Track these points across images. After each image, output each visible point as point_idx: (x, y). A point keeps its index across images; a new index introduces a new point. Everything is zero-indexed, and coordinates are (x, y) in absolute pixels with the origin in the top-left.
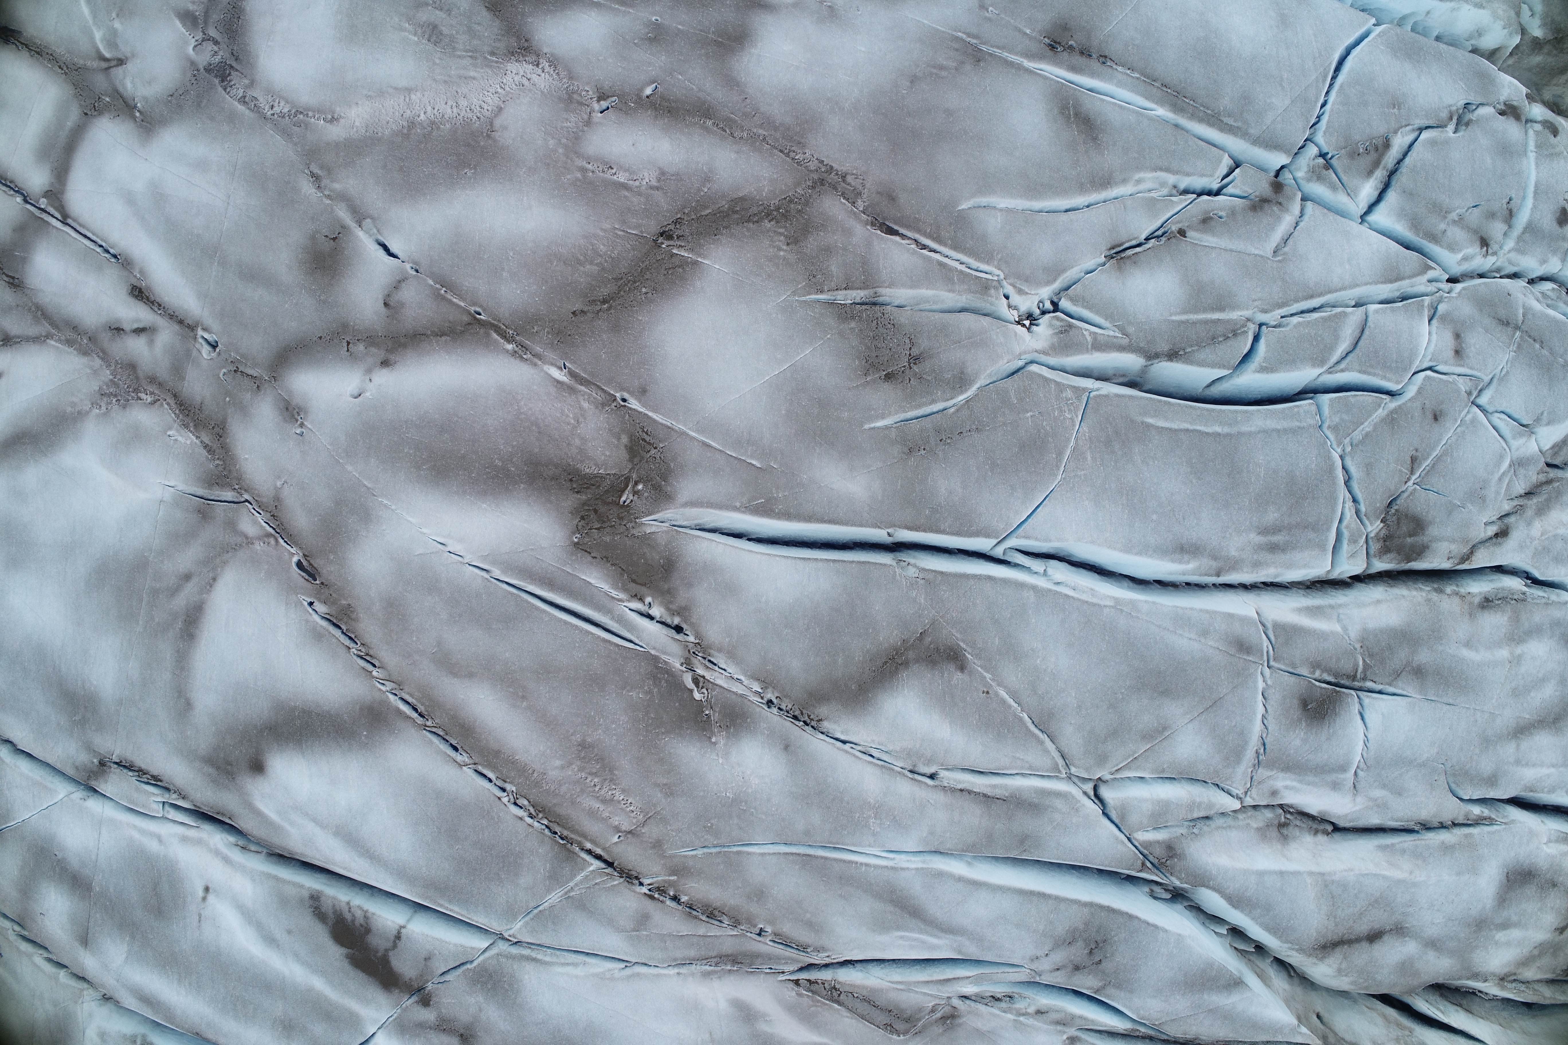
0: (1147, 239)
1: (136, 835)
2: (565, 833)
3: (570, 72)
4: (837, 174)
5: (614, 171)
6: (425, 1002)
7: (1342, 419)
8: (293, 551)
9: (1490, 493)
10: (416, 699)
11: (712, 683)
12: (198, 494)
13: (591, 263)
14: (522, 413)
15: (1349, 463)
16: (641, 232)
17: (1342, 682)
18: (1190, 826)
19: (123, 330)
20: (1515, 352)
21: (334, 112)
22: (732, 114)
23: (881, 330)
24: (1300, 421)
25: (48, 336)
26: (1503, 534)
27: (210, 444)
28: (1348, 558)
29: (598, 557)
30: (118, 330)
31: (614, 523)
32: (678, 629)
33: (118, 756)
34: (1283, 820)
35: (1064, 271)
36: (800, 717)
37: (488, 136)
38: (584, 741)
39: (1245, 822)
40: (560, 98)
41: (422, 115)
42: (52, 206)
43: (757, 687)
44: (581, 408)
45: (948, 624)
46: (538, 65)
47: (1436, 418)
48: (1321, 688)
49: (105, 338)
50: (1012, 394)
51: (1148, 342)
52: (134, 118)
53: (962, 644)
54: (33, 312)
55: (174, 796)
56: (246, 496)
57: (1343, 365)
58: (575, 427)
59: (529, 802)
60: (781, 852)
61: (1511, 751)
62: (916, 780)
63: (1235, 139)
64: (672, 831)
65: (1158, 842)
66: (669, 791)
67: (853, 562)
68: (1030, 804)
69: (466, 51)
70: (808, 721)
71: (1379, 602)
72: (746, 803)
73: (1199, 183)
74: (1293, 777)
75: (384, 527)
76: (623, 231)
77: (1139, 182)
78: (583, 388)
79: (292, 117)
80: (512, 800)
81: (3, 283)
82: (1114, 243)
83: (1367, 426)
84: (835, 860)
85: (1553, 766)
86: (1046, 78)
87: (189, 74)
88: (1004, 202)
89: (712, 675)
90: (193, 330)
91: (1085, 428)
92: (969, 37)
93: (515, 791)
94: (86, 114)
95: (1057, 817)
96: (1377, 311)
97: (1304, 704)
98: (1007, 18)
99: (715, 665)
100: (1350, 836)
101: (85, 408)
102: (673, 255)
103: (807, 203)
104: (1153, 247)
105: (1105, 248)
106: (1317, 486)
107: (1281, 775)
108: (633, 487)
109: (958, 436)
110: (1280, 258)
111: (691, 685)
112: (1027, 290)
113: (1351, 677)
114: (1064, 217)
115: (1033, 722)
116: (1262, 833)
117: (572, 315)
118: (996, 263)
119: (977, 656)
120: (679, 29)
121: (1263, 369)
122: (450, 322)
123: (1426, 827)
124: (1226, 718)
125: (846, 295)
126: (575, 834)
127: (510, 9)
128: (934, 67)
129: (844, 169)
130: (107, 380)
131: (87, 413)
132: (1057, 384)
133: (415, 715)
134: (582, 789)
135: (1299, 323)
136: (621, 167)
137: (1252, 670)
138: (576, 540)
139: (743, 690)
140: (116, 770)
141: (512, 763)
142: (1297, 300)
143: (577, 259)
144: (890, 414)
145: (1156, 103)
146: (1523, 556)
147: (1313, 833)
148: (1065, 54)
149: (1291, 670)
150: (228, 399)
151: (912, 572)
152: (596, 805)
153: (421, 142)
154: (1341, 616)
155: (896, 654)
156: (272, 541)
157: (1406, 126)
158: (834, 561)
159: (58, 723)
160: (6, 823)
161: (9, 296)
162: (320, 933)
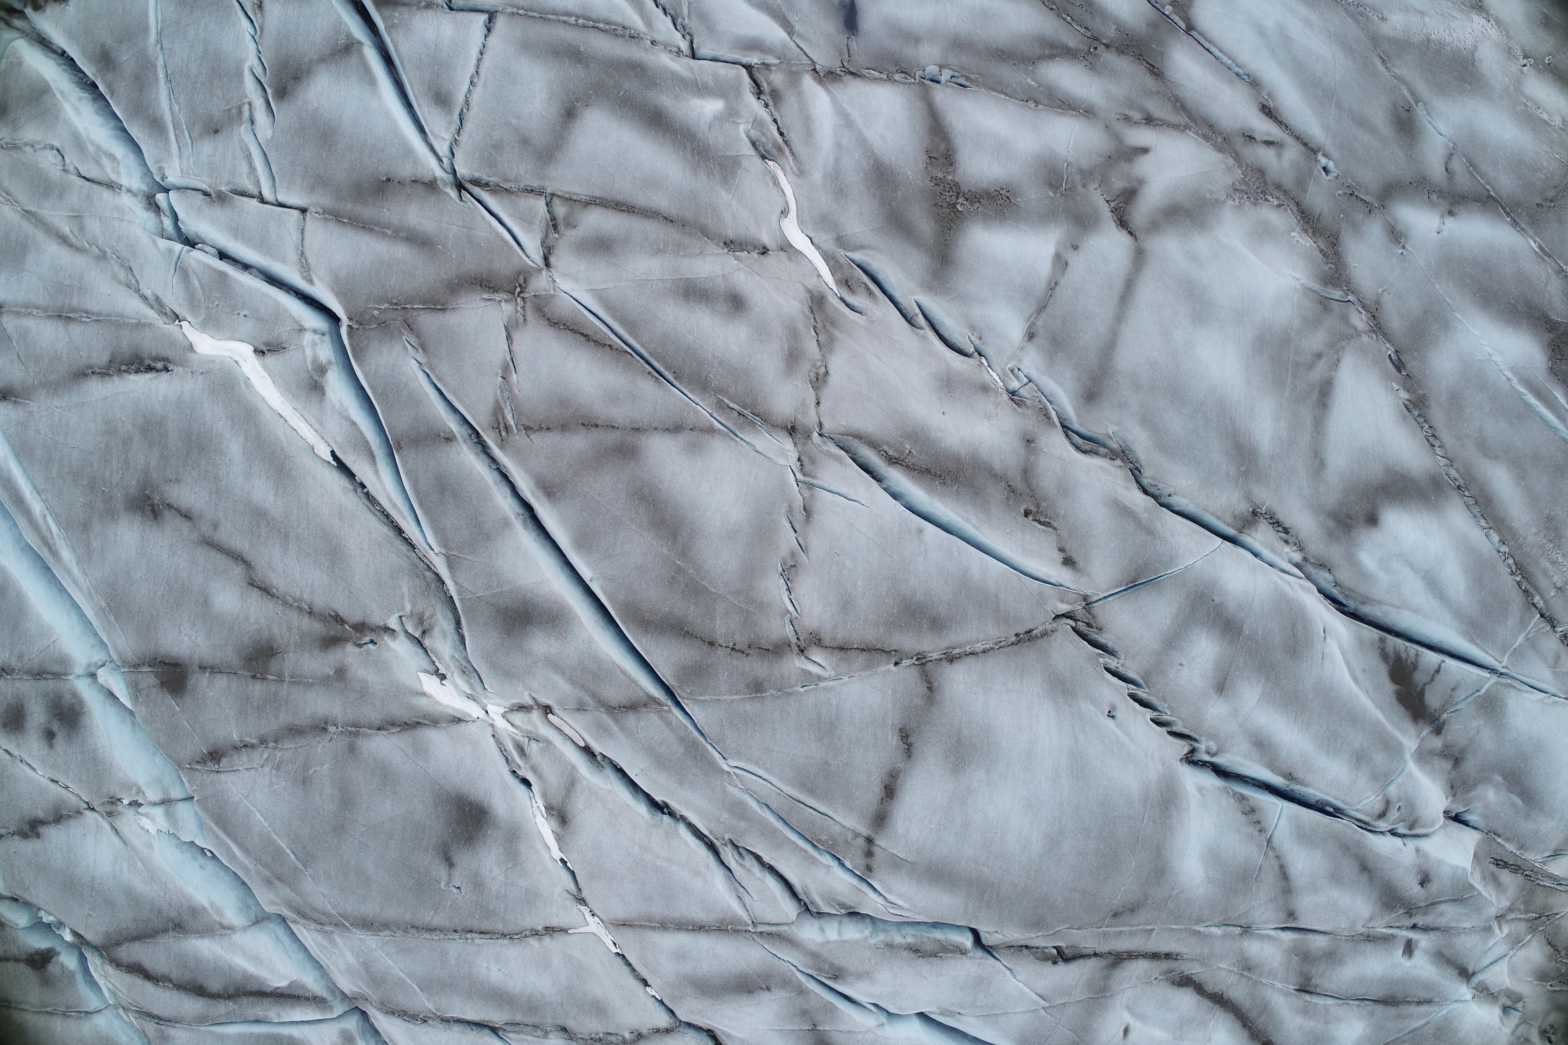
1: (1278, 581)
2: (1528, 587)
3: (1506, 32)
5: (1540, 111)
6: (1438, 731)
8: (1389, 347)
10: (1460, 474)
12: (1316, 290)
13: (1540, 171)
14: (1521, 269)
19: (1254, 139)
21: (1382, 14)
25: (1186, 127)
27: (1325, 250)
29: (1561, 379)
30: (1250, 138)
33: (1265, 508)
37: (1473, 64)
38: (1549, 514)
40: (1504, 50)
41: (1431, 36)
42: (1177, 15)
44: (1547, 273)
46: (1489, 21)
49: (1239, 143)
54: (1173, 101)
55: (1294, 548)
56: (1352, 299)
59: (1514, 561)
75: (1458, 336)
76: (1552, 154)
78: (1548, 259)
81: (1145, 69)
90: (1314, 154)
93: (1508, 551)
101: (1222, 198)
117: (1536, 206)
126: (1533, 588)
130: (1239, 178)
131: (1224, 202)
134: (1543, 552)
136: (1544, 109)
138: (1550, 366)
140: (1263, 520)
141: (1510, 529)
143: (1533, 166)
150: (1342, 217)
152: (1548, 565)
156: (1374, 336)
159: (1228, 473)
160: (1167, 570)
161: (1150, 82)
162: (1382, 671)
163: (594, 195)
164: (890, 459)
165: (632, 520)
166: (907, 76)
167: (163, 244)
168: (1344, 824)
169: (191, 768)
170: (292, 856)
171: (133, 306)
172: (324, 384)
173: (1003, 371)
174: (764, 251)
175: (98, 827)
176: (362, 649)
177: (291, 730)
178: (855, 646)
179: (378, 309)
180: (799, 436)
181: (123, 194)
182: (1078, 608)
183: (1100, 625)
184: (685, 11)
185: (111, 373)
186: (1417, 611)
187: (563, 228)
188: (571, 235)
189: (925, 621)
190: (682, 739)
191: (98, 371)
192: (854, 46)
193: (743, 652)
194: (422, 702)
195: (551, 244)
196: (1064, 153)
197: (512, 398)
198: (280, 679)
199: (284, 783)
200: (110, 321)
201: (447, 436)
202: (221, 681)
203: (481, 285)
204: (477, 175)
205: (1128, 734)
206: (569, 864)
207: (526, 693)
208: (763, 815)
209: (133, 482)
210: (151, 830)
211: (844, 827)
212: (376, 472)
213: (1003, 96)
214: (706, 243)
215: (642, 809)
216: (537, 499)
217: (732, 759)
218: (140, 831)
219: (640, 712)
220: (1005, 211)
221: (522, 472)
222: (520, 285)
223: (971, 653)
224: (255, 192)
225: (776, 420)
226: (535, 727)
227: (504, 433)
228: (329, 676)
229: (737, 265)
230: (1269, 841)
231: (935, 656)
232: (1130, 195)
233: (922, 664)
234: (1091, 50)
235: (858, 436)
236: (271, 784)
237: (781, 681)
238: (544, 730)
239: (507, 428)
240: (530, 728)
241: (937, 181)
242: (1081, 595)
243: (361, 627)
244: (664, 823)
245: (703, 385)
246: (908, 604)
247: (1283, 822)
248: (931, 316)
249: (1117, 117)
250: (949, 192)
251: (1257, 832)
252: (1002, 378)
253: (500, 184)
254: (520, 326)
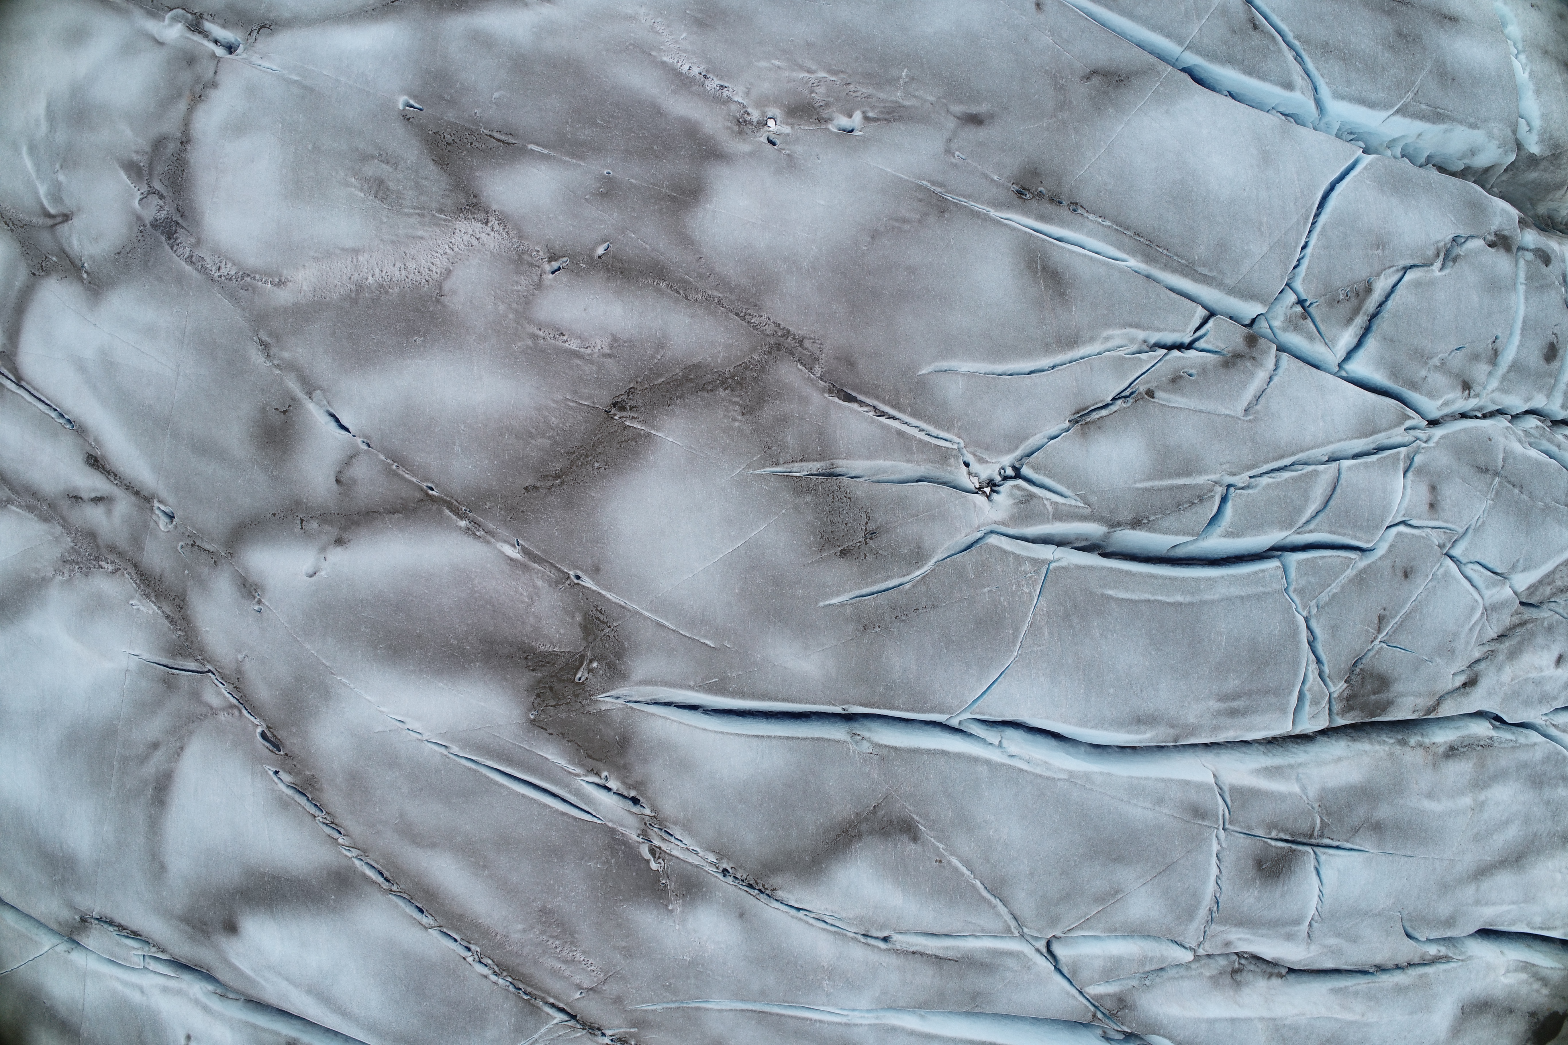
0: (1114, 399)
1: (119, 987)
2: (529, 990)
3: (520, 231)
4: (794, 339)
5: (565, 338)
7: (1309, 582)
8: (257, 722)
9: (1460, 645)
10: (381, 865)
11: (668, 854)
12: (162, 663)
13: (543, 436)
14: (476, 592)
15: (1314, 624)
16: (594, 403)
17: (1299, 840)
18: (1141, 978)
19: (81, 498)
20: (1493, 500)
21: (281, 276)
22: (686, 274)
23: (837, 504)
24: (1266, 587)
25: (9, 501)
26: (1471, 683)
27: (171, 615)
28: (1310, 719)
29: (555, 733)
30: (77, 498)
31: (569, 700)
32: (635, 801)
33: (98, 913)
34: (1237, 965)
35: (1026, 438)
36: (755, 886)
37: (438, 301)
38: (544, 907)
39: (1197, 972)
40: (510, 260)
41: (370, 278)
42: (5, 367)
43: (712, 858)
44: (535, 586)
45: (901, 798)
46: (487, 223)
47: (1406, 575)
48: (1276, 848)
49: (64, 505)
50: (969, 568)
51: (1111, 512)
52: (81, 279)
53: (915, 817)
55: (154, 949)
56: (209, 667)
57: (1312, 526)
58: (529, 606)
59: (493, 962)
60: (738, 1008)
61: (1471, 893)
62: (868, 945)
63: (1209, 289)
64: (632, 988)
65: (1109, 995)
66: (628, 953)
67: (807, 739)
68: (982, 964)
69: (415, 208)
70: (763, 890)
71: (1340, 759)
72: (703, 965)
73: (1170, 338)
74: (1246, 930)
75: (343, 705)
76: (575, 402)
77: (1107, 339)
78: (536, 566)
79: (239, 280)
80: (477, 959)
82: (1078, 407)
83: (1335, 588)
84: (791, 1017)
85: (1513, 903)
86: (1013, 229)
87: (136, 230)
88: (965, 366)
89: (668, 847)
90: (149, 502)
91: (1043, 602)
92: (934, 185)
93: (479, 951)
94: (34, 274)
95: (1009, 975)
96: (1350, 468)
97: (1259, 864)
98: (974, 163)
99: (671, 835)
100: (1304, 978)
101: (48, 574)
102: (626, 427)
103: (763, 370)
104: (1119, 410)
105: (1069, 413)
106: (1279, 651)
107: (1234, 929)
108: (588, 665)
109: (913, 613)
110: (1251, 417)
111: (647, 855)
112: (987, 459)
113: (1307, 835)
114: (1028, 381)
115: (986, 888)
116: (1215, 981)
117: (524, 491)
118: (956, 431)
119: (930, 828)
120: (631, 183)
121: (1228, 535)
122: (402, 499)
123: (1381, 969)
124: (1179, 881)
125: (802, 467)
126: (538, 990)
127: (458, 162)
128: (897, 220)
129: (801, 333)
130: (68, 547)
131: (51, 579)
132: (1017, 556)
133: (380, 880)
134: (543, 950)
135: (1268, 485)
136: (573, 334)
137: (1206, 835)
138: (532, 717)
139: (700, 861)
140: (96, 926)
141: (476, 926)
142: (1266, 462)
143: (530, 433)
144: (845, 591)
145: (1128, 254)
146: (1492, 703)
147: (1266, 977)
148: (1034, 202)
149: (1247, 832)
150: (186, 572)
151: (866, 747)
152: (558, 965)
153: (369, 308)
154: (1300, 775)
155: (850, 826)
156: (236, 713)
157: (1390, 267)
158: (788, 738)
159: (40, 883)
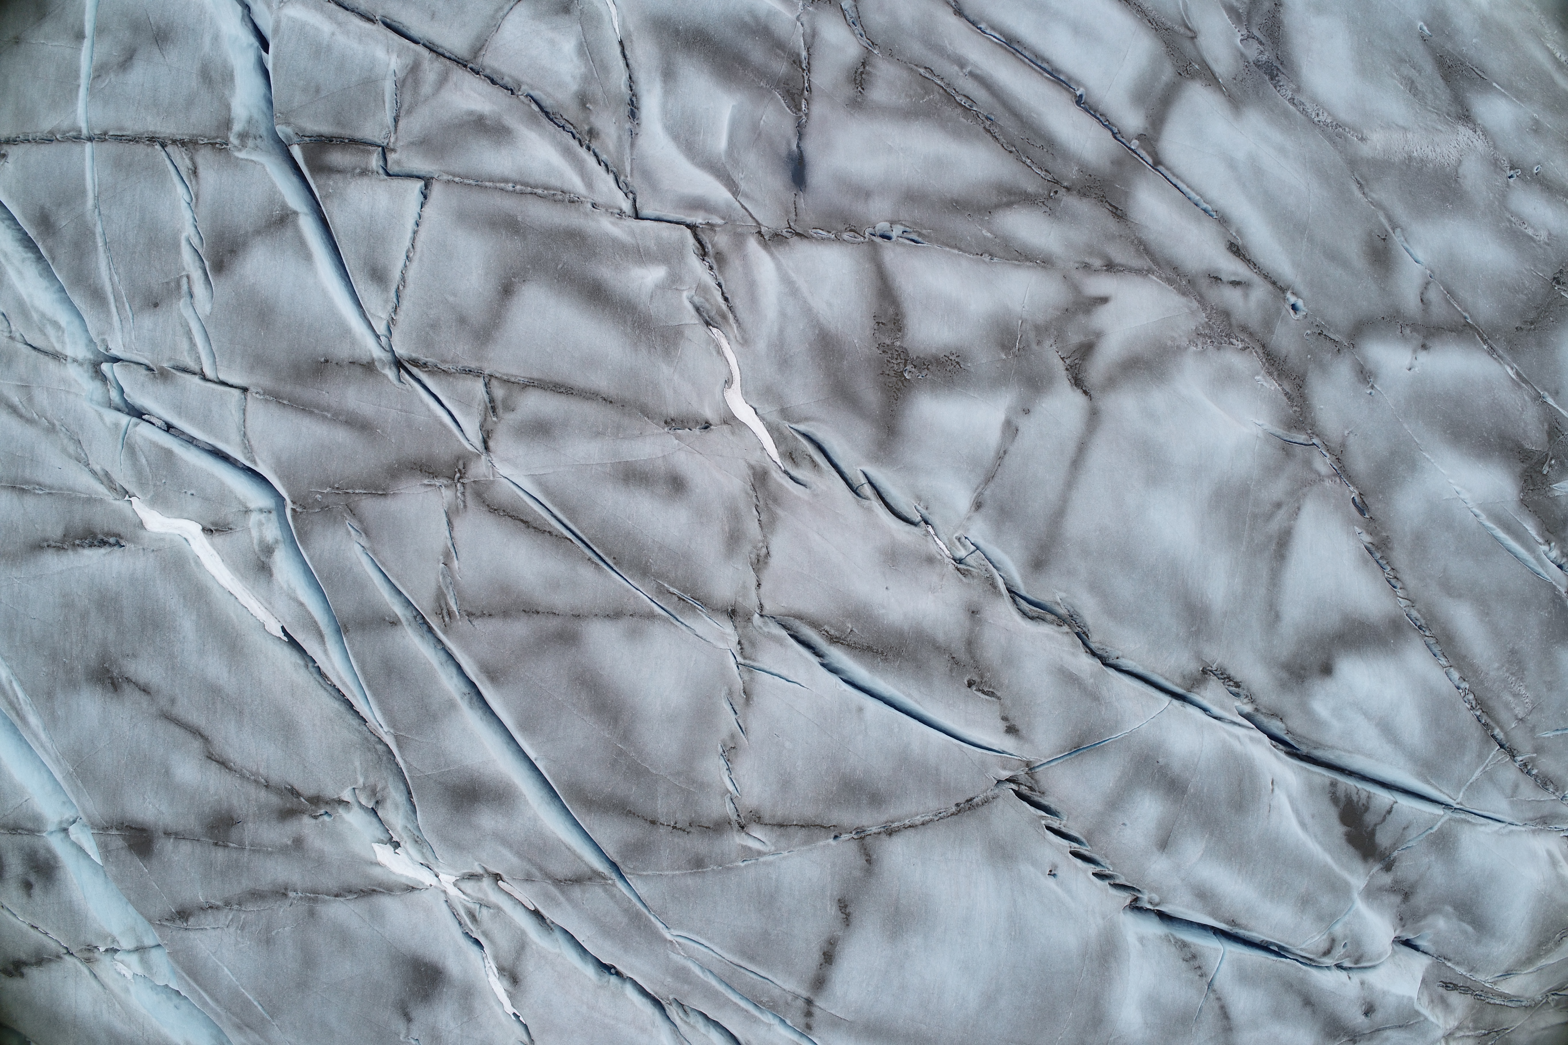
1: (1227, 737)
3: (1493, 143)
5: (1525, 226)
6: (1388, 868)
8: (1351, 489)
10: (1421, 614)
12: (1280, 434)
13: (1522, 293)
16: (1544, 275)
19: (1222, 279)
21: (1362, 134)
25: (1150, 271)
27: (1292, 393)
29: (1532, 510)
30: (1216, 279)
31: (1539, 487)
32: (1561, 568)
33: (1218, 664)
37: (1456, 180)
40: (1491, 162)
41: (1415, 152)
42: (1144, 149)
44: (1524, 400)
46: (1475, 132)
49: (1205, 284)
52: (1221, 91)
54: (1136, 245)
55: (1246, 701)
56: (1318, 441)
58: (1521, 414)
59: (1473, 696)
64: (1543, 718)
66: (1550, 686)
69: (1433, 108)
75: (1426, 476)
76: (1536, 273)
78: (1524, 385)
79: (1332, 128)
81: (1107, 211)
87: (1241, 64)
90: (1285, 292)
93: (1469, 688)
94: (1179, 73)
101: (1183, 344)
102: (1561, 296)
108: (1549, 462)
117: (1515, 330)
120: (1548, 127)
122: (1454, 322)
130: (1204, 322)
134: (1505, 686)
136: (1529, 224)
138: (1522, 497)
140: (1213, 678)
141: (1470, 666)
150: (1311, 356)
152: (1510, 698)
153: (1418, 174)
156: (1335, 480)
159: (1178, 635)
160: (1112, 735)
161: (1112, 224)
162: (1333, 814)
163: (532, 376)
164: (832, 639)
165: (574, 705)
166: (856, 235)
167: (111, 416)
168: (1288, 964)
169: (161, 924)
170: (260, 1008)
171: (84, 481)
172: (271, 565)
173: (950, 540)
174: (707, 426)
175: (78, 972)
176: (318, 821)
177: (254, 894)
178: (795, 823)
179: (321, 493)
180: (739, 619)
181: (68, 365)
182: (1021, 773)
183: (1042, 789)
184: (628, 169)
185: (66, 547)
186: (1370, 756)
187: (501, 411)
188: (509, 418)
189: (864, 797)
190: (626, 911)
191: (53, 544)
192: (801, 203)
193: (684, 831)
194: (376, 871)
195: (490, 428)
196: (1018, 309)
197: (454, 584)
198: (241, 847)
199: (248, 943)
200: (62, 494)
201: (392, 620)
202: (185, 848)
203: (421, 470)
204: (414, 355)
205: (1069, 892)
206: (521, 1018)
207: (476, 864)
208: (706, 979)
209: (92, 655)
210: (126, 975)
211: (784, 990)
212: (325, 651)
213: (956, 251)
214: (647, 423)
215: (590, 971)
216: (482, 683)
217: (675, 929)
218: (117, 976)
219: (585, 885)
220: (955, 377)
221: (466, 657)
222: (460, 471)
223: (910, 826)
224: (197, 369)
225: (716, 604)
226: (486, 894)
227: (447, 619)
228: (287, 846)
229: (678, 444)
230: (1210, 985)
231: (874, 829)
232: (1086, 350)
233: (861, 838)
234: (1052, 194)
235: (800, 617)
236: (237, 943)
237: (721, 857)
238: (495, 897)
239: (450, 614)
240: (480, 895)
241: (884, 348)
242: (1024, 761)
243: (316, 800)
244: (611, 984)
245: (642, 570)
246: (847, 781)
247: (1225, 966)
248: (877, 485)
249: (1077, 265)
250: (897, 359)
251: (1197, 977)
252: (949, 547)
253: (439, 366)
254: (461, 512)
